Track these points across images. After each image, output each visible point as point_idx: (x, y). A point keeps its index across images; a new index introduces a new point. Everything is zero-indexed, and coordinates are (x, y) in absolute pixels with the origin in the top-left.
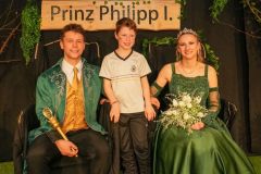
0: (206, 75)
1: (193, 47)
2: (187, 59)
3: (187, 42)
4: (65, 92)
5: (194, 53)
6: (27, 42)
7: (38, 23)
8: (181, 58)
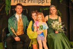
0: (58, 19)
1: (54, 10)
2: (53, 14)
4: (17, 23)
5: (55, 12)
6: (7, 9)
8: (51, 14)
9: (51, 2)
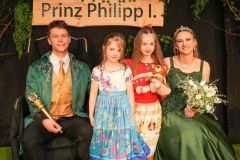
3: (184, 39)
7: (29, 19)
9: (164, 16)
